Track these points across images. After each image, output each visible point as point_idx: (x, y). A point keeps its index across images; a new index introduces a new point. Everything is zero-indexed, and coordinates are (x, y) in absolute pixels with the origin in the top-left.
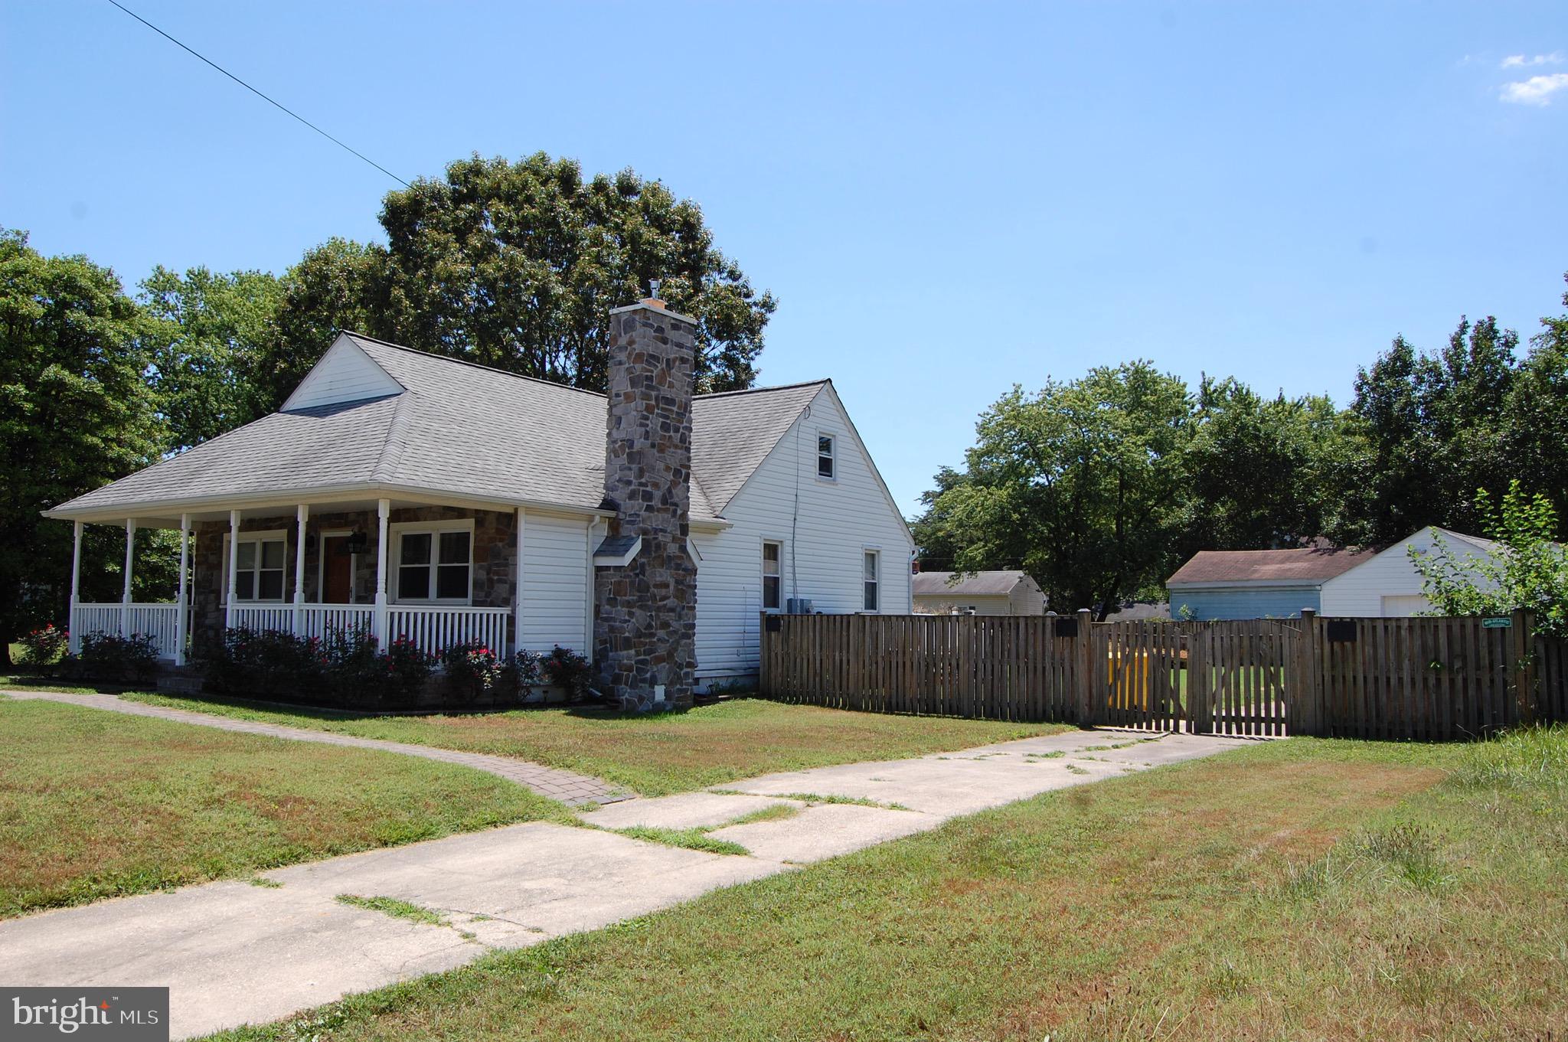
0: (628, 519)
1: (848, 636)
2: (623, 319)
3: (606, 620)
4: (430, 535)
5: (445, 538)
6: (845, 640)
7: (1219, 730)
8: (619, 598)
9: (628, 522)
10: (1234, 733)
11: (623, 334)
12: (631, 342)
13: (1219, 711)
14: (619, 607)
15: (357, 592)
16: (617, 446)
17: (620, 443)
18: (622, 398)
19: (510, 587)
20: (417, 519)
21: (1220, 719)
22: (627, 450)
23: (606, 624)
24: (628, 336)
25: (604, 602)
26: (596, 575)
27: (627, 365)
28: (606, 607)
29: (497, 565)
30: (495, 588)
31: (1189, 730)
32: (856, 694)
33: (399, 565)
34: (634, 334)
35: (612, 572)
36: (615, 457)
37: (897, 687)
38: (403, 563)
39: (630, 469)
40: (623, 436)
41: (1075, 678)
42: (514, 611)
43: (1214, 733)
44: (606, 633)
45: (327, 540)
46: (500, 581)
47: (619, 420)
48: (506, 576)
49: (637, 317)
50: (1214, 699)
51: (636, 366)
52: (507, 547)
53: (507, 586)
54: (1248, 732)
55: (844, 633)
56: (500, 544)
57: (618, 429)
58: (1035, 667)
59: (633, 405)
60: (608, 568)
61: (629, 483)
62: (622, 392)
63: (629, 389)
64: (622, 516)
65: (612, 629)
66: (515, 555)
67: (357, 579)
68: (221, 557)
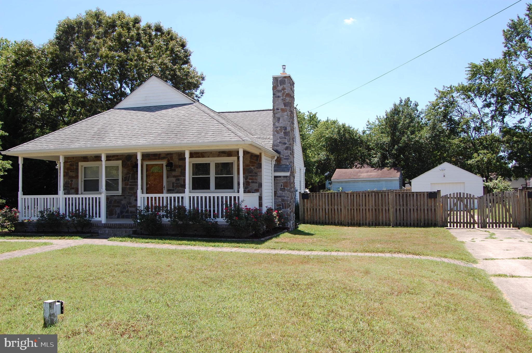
0: (285, 157)
1: (341, 200)
2: (279, 80)
3: (280, 197)
4: (209, 164)
5: (217, 165)
6: (339, 201)
7: (489, 227)
8: (286, 188)
9: (285, 159)
10: (494, 227)
11: (279, 85)
12: (284, 89)
13: (489, 220)
14: (286, 192)
15: (167, 187)
16: (278, 129)
17: (279, 128)
18: (280, 110)
19: (259, 185)
20: (199, 157)
21: (489, 223)
22: (283, 131)
23: (280, 198)
24: (282, 86)
25: (279, 190)
26: (274, 179)
27: (282, 98)
28: (280, 192)
29: (251, 176)
30: (250, 185)
31: (478, 227)
32: (345, 221)
33: (192, 176)
34: (285, 86)
35: (282, 178)
36: (277, 133)
37: (363, 217)
38: (193, 175)
39: (286, 138)
40: (282, 125)
41: (436, 212)
42: (261, 194)
43: (488, 228)
44: (280, 202)
45: (147, 165)
46: (253, 182)
47: (279, 119)
48: (256, 180)
49: (286, 80)
50: (487, 216)
51: (287, 98)
52: (256, 168)
53: (257, 184)
54: (499, 227)
55: (339, 199)
56: (252, 168)
57: (278, 122)
58: (421, 209)
59: (285, 113)
60: (280, 177)
61: (285, 144)
62: (280, 108)
63: (283, 107)
64: (281, 156)
65: (283, 200)
66: (261, 171)
67: (167, 182)
68: (78, 173)
